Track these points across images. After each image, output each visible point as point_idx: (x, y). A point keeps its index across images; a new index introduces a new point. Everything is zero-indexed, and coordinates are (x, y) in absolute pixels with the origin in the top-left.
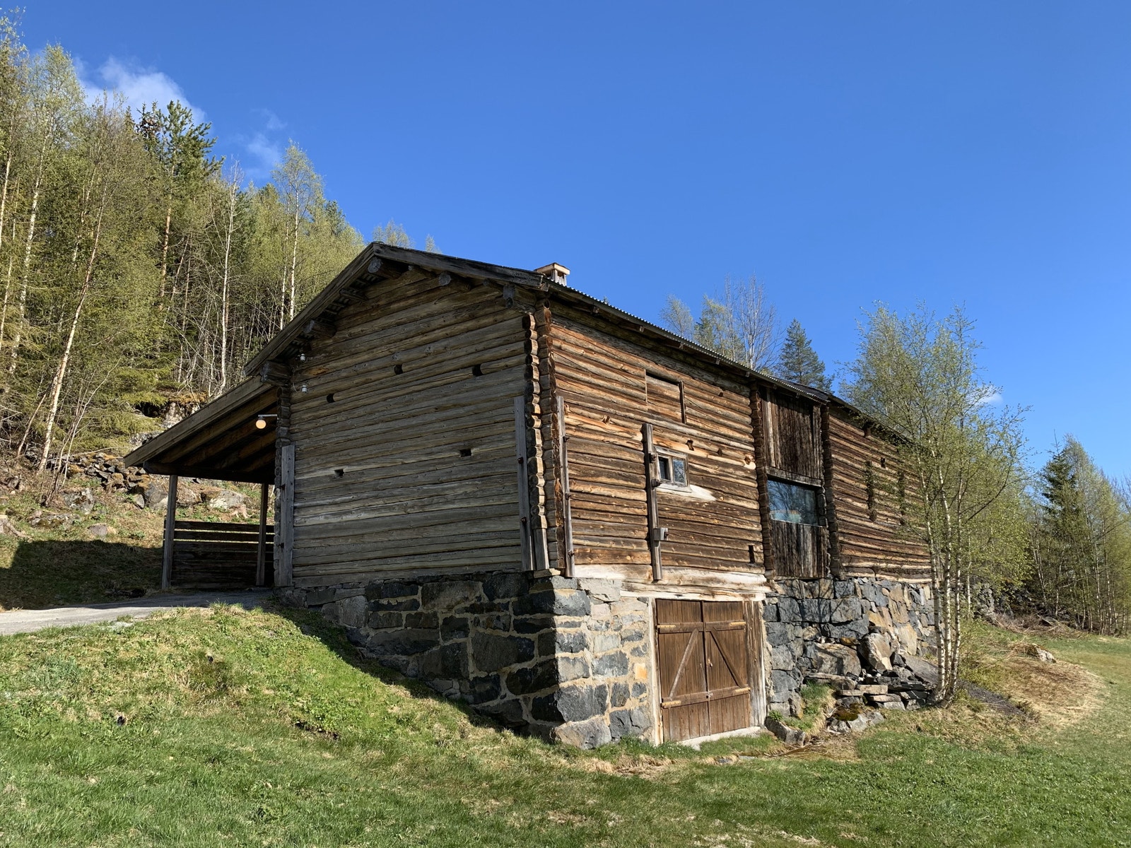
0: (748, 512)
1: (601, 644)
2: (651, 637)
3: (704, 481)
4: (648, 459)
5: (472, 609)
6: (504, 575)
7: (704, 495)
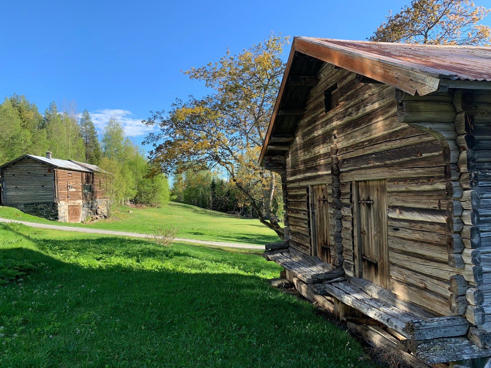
0: (80, 191)
1: (63, 211)
2: (67, 210)
3: (75, 188)
4: (68, 186)
5: (45, 207)
6: (49, 203)
7: (74, 190)
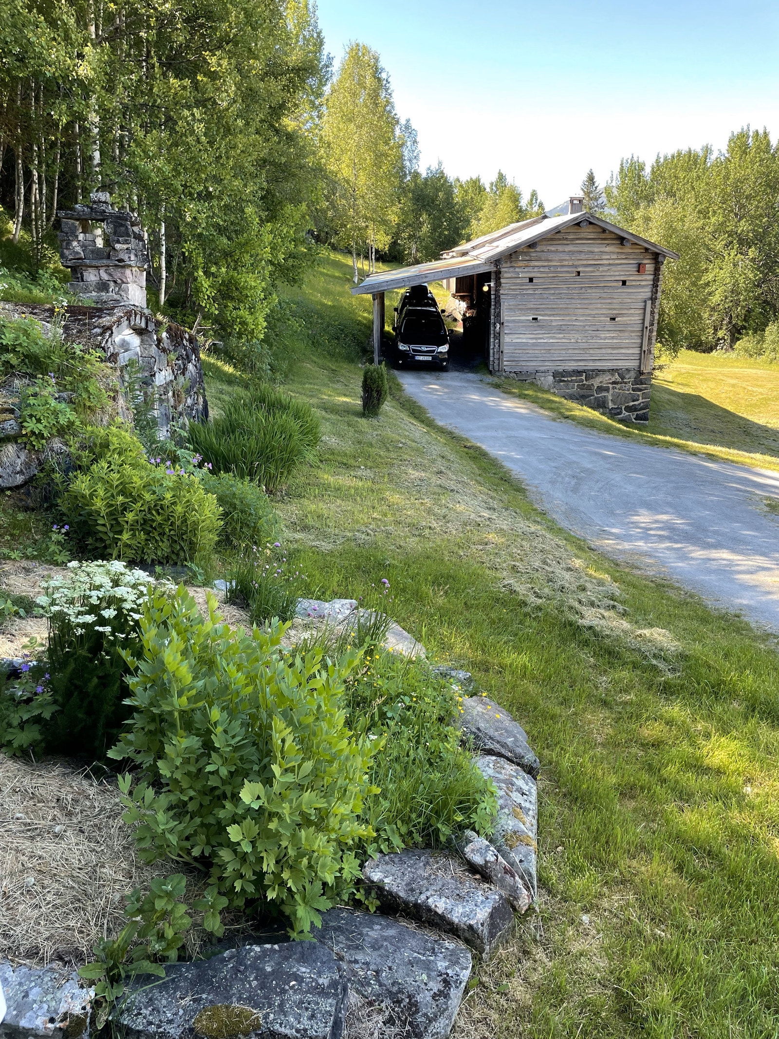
5: (612, 383)
6: (628, 370)
